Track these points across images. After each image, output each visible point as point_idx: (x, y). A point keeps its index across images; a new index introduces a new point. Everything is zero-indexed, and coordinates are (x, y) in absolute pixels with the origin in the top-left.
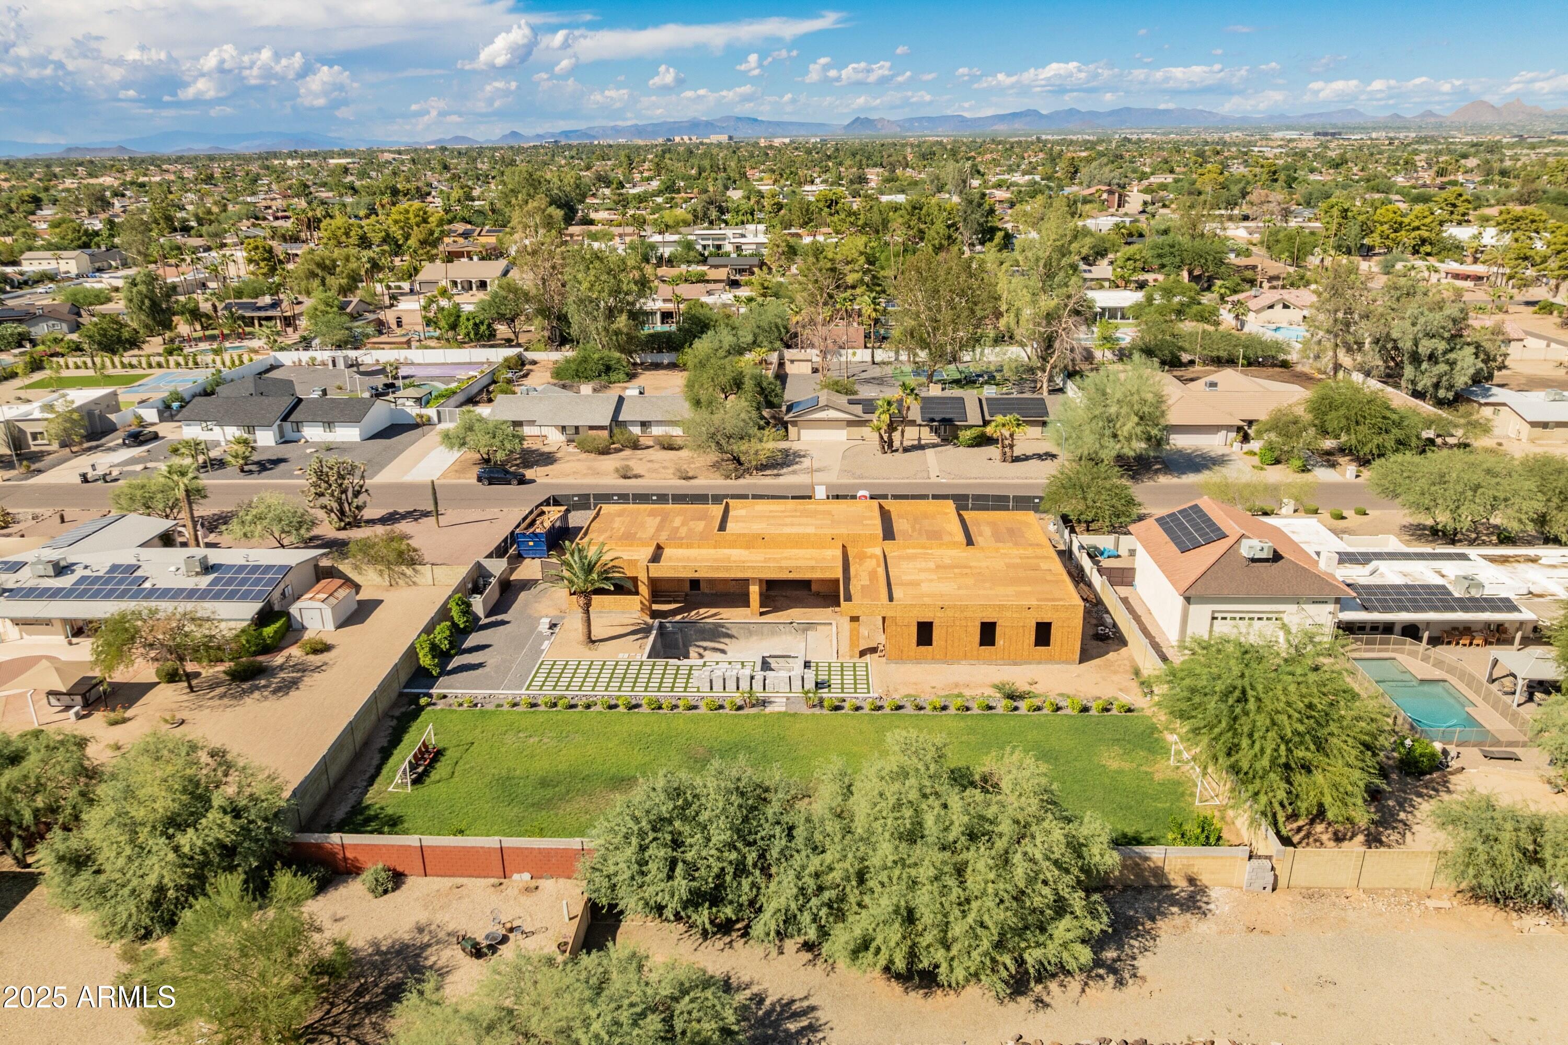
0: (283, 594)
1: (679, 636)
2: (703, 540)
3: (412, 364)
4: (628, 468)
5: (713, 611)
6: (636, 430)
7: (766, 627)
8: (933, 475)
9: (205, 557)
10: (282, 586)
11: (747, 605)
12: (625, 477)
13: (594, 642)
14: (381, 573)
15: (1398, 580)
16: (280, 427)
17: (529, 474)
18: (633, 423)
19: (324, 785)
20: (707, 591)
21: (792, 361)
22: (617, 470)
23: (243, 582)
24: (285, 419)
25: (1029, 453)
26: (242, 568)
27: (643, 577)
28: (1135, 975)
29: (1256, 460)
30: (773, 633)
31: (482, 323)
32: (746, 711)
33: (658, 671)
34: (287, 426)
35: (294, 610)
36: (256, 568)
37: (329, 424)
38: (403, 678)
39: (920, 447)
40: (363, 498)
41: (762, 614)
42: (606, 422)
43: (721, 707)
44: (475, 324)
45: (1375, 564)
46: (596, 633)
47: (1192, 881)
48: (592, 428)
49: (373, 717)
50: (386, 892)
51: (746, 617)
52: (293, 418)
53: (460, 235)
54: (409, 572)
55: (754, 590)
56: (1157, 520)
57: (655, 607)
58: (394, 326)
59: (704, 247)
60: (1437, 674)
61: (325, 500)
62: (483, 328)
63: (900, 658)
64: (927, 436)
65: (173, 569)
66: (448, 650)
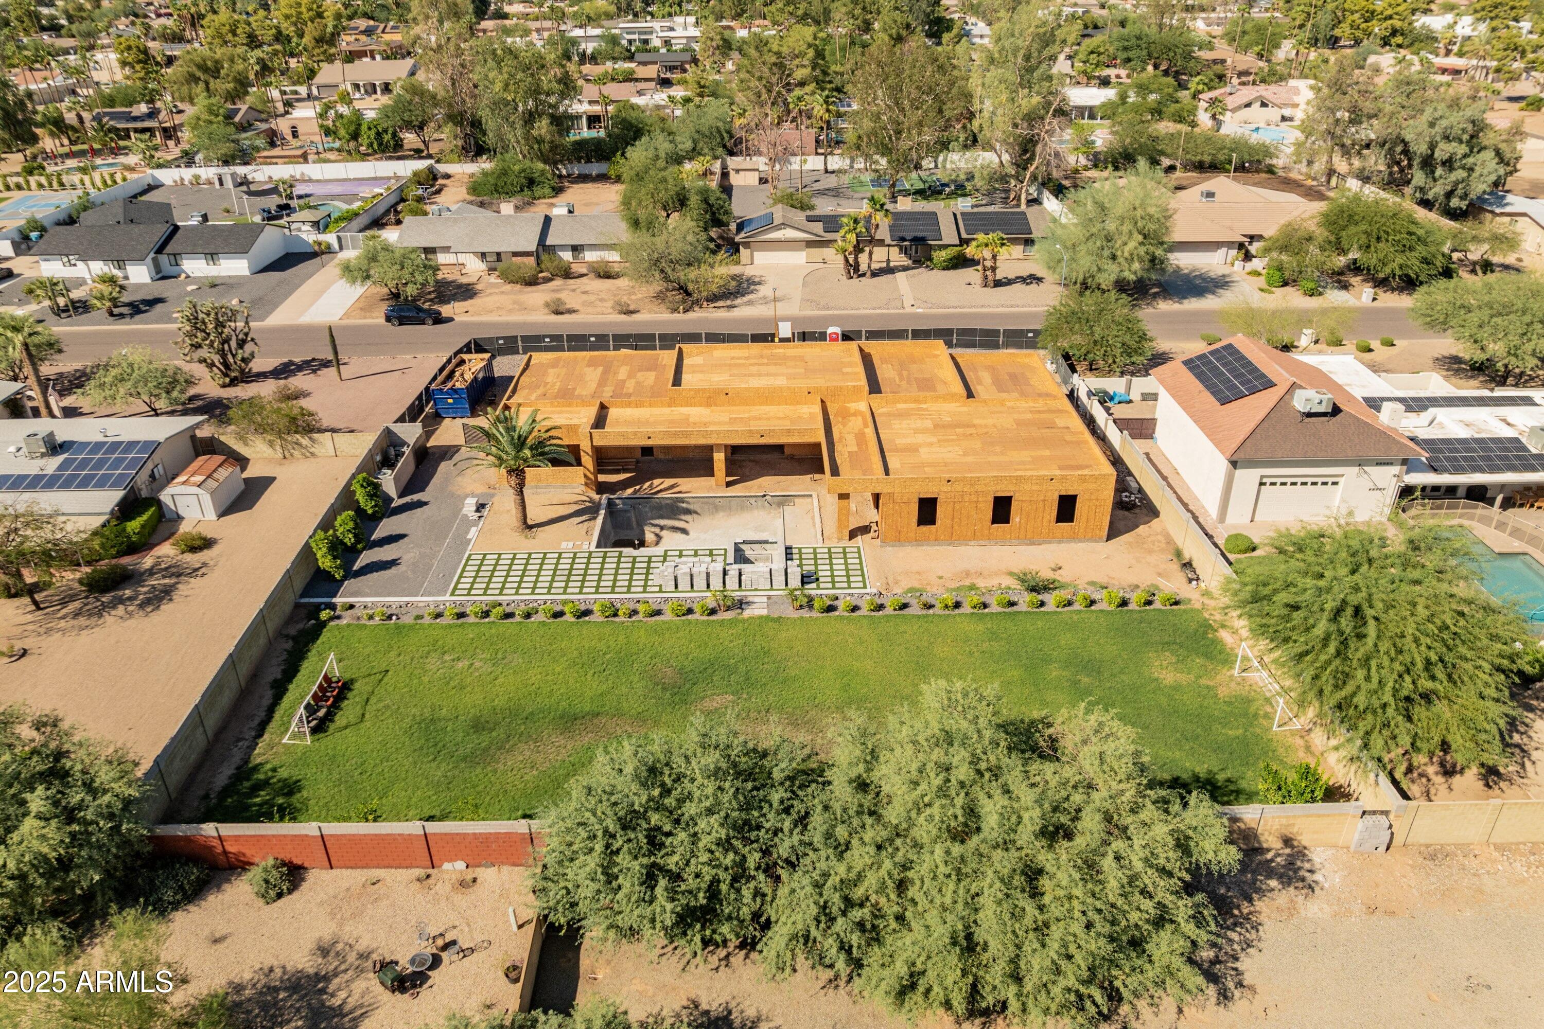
0: (152, 476)
1: (632, 515)
2: (654, 396)
3: (310, 180)
4: (559, 301)
5: (669, 482)
6: (567, 256)
7: (734, 502)
8: (907, 304)
9: (51, 434)
10: (150, 465)
11: (710, 472)
12: (558, 313)
13: (530, 527)
14: (271, 444)
15: (1463, 433)
16: (155, 260)
17: (446, 310)
18: (563, 247)
19: (200, 741)
20: (661, 456)
21: (738, 171)
22: (547, 305)
23: (100, 464)
24: (159, 251)
25: (1011, 276)
26: (98, 446)
27: (585, 446)
28: (1240, 985)
29: (1262, 281)
30: (743, 508)
31: (386, 131)
32: (722, 616)
33: (610, 566)
34: (164, 259)
35: (165, 496)
36: (115, 446)
37: (212, 256)
38: (299, 584)
39: (889, 270)
40: (249, 347)
41: (728, 484)
42: (533, 248)
43: (690, 611)
44: (378, 134)
45: (1432, 411)
46: (534, 516)
47: (1287, 841)
48: (515, 254)
49: (262, 641)
50: (280, 895)
51: (710, 489)
52: (169, 249)
53: (362, 32)
54: (305, 441)
55: (719, 458)
56: (1186, 363)
57: (602, 478)
58: (289, 137)
59: (630, 42)
60: (1516, 545)
61: (204, 353)
62: (387, 137)
63: (898, 539)
64: (897, 258)
65: (12, 449)
66: (354, 546)
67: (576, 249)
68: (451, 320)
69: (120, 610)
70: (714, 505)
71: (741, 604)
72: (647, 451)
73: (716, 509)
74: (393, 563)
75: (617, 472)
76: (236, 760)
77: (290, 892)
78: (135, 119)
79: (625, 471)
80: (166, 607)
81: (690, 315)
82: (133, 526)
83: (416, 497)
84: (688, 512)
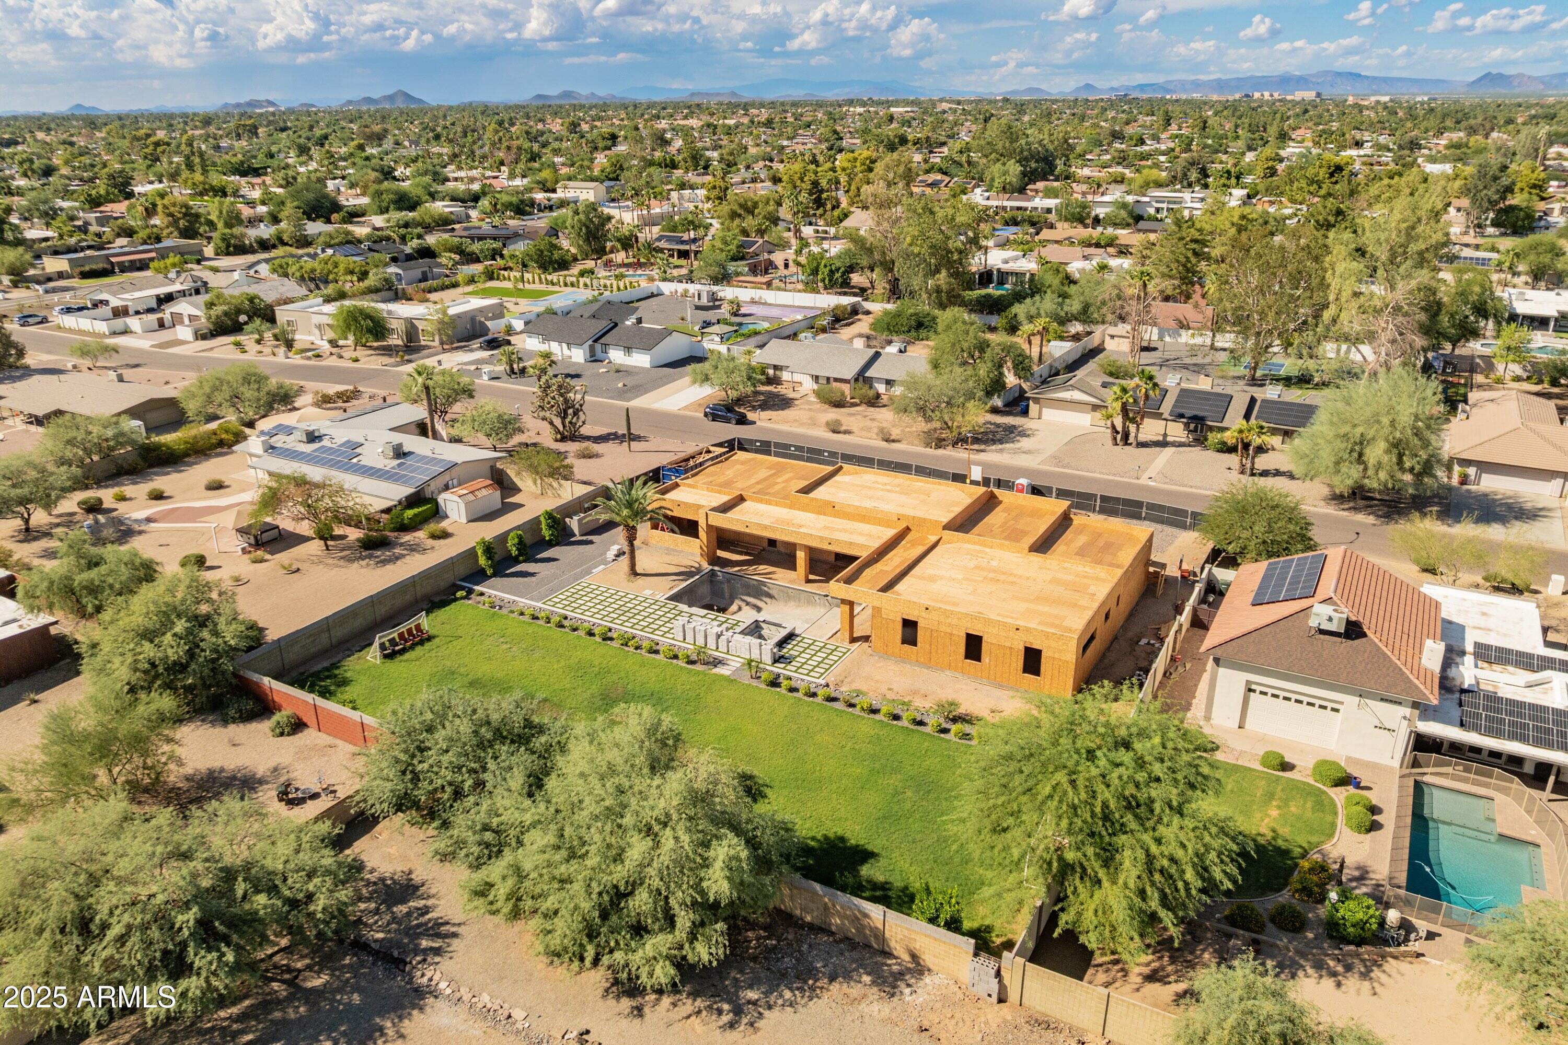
0: (447, 486)
1: (725, 586)
4: (838, 422)
5: (771, 569)
6: (881, 388)
7: (803, 595)
10: (445, 478)
12: (834, 431)
13: (635, 574)
14: (535, 483)
17: (751, 416)
18: (879, 380)
22: (828, 424)
23: (416, 469)
24: (595, 341)
26: (425, 459)
27: (702, 524)
31: (838, 270)
32: (699, 667)
33: (661, 612)
34: (598, 347)
35: (442, 499)
36: (432, 460)
37: (628, 349)
39: (1163, 444)
41: (808, 581)
42: (850, 376)
43: (676, 657)
44: (831, 271)
46: (642, 568)
47: (914, 957)
48: (836, 380)
51: (791, 582)
52: (602, 341)
54: (555, 484)
55: (801, 555)
56: (1271, 564)
57: (720, 553)
58: (781, 267)
62: (837, 275)
63: (886, 654)
65: (380, 450)
66: (517, 557)
67: (889, 383)
68: (754, 423)
69: (364, 563)
70: (789, 595)
71: (717, 662)
72: (772, 542)
73: (789, 598)
74: (532, 574)
75: (741, 553)
76: (335, 660)
77: (289, 734)
78: (683, 242)
79: (747, 554)
80: (389, 567)
81: (940, 452)
82: (410, 513)
83: (590, 538)
84: (771, 596)
